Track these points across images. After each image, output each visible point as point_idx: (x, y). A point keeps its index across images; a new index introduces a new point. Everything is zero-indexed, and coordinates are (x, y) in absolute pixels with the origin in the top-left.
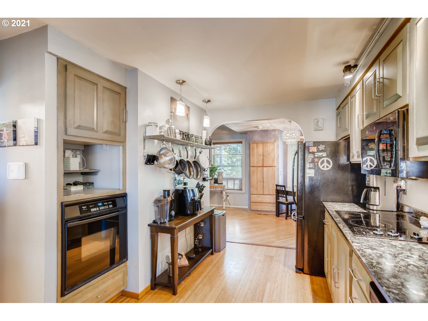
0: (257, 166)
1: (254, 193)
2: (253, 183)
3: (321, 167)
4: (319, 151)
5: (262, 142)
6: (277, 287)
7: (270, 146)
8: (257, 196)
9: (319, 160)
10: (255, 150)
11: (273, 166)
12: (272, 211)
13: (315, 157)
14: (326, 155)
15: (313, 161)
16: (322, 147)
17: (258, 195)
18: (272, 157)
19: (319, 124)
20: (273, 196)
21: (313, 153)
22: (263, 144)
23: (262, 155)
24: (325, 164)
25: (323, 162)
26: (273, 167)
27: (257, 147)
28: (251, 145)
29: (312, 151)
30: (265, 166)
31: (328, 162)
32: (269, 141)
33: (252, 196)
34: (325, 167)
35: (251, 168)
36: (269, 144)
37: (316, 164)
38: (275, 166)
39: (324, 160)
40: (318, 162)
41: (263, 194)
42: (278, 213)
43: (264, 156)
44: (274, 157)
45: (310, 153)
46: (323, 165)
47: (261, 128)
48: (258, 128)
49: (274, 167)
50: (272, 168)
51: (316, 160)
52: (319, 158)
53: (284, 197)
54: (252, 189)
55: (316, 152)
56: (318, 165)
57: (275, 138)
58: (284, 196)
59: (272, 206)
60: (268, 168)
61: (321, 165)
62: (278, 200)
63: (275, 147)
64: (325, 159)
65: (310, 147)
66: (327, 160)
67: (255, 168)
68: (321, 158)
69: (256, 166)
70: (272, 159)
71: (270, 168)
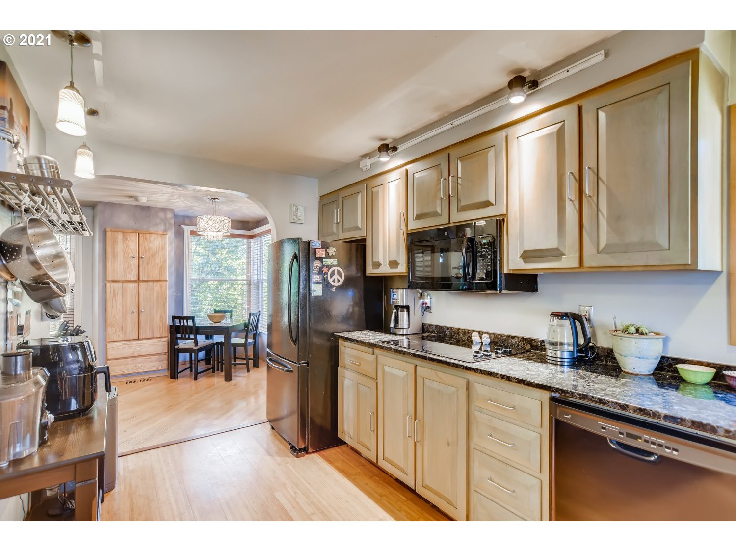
0: (124, 279)
1: (115, 340)
2: (114, 316)
3: (331, 281)
4: (328, 256)
5: (137, 230)
6: (295, 493)
7: (155, 239)
8: (123, 345)
9: (328, 271)
10: (120, 247)
11: (162, 279)
12: (160, 370)
13: (323, 266)
14: (336, 263)
15: (321, 272)
16: (332, 251)
17: (125, 342)
18: (159, 262)
19: (299, 214)
20: (161, 341)
21: (321, 259)
22: (141, 235)
23: (136, 256)
24: (336, 276)
25: (333, 274)
26: (161, 283)
27: (125, 239)
28: (109, 234)
29: (319, 256)
30: (144, 280)
31: (339, 274)
32: (152, 230)
33: (109, 345)
34: (336, 281)
35: (108, 284)
36: (153, 236)
37: (325, 277)
38: (165, 279)
39: (334, 271)
40: (327, 274)
41: (139, 339)
42: (174, 373)
43: (141, 259)
44: (165, 261)
45: (317, 258)
46: (333, 279)
47: (144, 200)
48: (137, 200)
49: (164, 283)
50: (159, 283)
51: (325, 270)
52: (329, 267)
53: (192, 339)
54: (109, 330)
55: (324, 258)
56: (327, 277)
57: (165, 225)
58: (192, 336)
59: (159, 361)
60: (151, 283)
61: (331, 277)
62: (176, 347)
63: (165, 243)
64: (336, 269)
65: (317, 248)
66: (338, 271)
67: (120, 284)
68: (331, 268)
69: (121, 279)
70: (159, 265)
71: (155, 283)
